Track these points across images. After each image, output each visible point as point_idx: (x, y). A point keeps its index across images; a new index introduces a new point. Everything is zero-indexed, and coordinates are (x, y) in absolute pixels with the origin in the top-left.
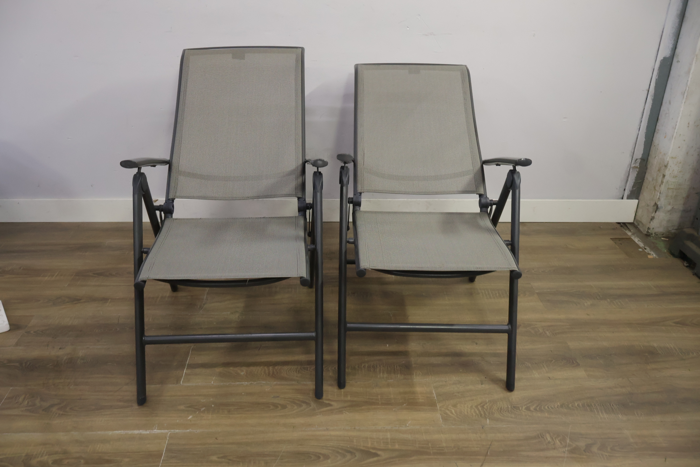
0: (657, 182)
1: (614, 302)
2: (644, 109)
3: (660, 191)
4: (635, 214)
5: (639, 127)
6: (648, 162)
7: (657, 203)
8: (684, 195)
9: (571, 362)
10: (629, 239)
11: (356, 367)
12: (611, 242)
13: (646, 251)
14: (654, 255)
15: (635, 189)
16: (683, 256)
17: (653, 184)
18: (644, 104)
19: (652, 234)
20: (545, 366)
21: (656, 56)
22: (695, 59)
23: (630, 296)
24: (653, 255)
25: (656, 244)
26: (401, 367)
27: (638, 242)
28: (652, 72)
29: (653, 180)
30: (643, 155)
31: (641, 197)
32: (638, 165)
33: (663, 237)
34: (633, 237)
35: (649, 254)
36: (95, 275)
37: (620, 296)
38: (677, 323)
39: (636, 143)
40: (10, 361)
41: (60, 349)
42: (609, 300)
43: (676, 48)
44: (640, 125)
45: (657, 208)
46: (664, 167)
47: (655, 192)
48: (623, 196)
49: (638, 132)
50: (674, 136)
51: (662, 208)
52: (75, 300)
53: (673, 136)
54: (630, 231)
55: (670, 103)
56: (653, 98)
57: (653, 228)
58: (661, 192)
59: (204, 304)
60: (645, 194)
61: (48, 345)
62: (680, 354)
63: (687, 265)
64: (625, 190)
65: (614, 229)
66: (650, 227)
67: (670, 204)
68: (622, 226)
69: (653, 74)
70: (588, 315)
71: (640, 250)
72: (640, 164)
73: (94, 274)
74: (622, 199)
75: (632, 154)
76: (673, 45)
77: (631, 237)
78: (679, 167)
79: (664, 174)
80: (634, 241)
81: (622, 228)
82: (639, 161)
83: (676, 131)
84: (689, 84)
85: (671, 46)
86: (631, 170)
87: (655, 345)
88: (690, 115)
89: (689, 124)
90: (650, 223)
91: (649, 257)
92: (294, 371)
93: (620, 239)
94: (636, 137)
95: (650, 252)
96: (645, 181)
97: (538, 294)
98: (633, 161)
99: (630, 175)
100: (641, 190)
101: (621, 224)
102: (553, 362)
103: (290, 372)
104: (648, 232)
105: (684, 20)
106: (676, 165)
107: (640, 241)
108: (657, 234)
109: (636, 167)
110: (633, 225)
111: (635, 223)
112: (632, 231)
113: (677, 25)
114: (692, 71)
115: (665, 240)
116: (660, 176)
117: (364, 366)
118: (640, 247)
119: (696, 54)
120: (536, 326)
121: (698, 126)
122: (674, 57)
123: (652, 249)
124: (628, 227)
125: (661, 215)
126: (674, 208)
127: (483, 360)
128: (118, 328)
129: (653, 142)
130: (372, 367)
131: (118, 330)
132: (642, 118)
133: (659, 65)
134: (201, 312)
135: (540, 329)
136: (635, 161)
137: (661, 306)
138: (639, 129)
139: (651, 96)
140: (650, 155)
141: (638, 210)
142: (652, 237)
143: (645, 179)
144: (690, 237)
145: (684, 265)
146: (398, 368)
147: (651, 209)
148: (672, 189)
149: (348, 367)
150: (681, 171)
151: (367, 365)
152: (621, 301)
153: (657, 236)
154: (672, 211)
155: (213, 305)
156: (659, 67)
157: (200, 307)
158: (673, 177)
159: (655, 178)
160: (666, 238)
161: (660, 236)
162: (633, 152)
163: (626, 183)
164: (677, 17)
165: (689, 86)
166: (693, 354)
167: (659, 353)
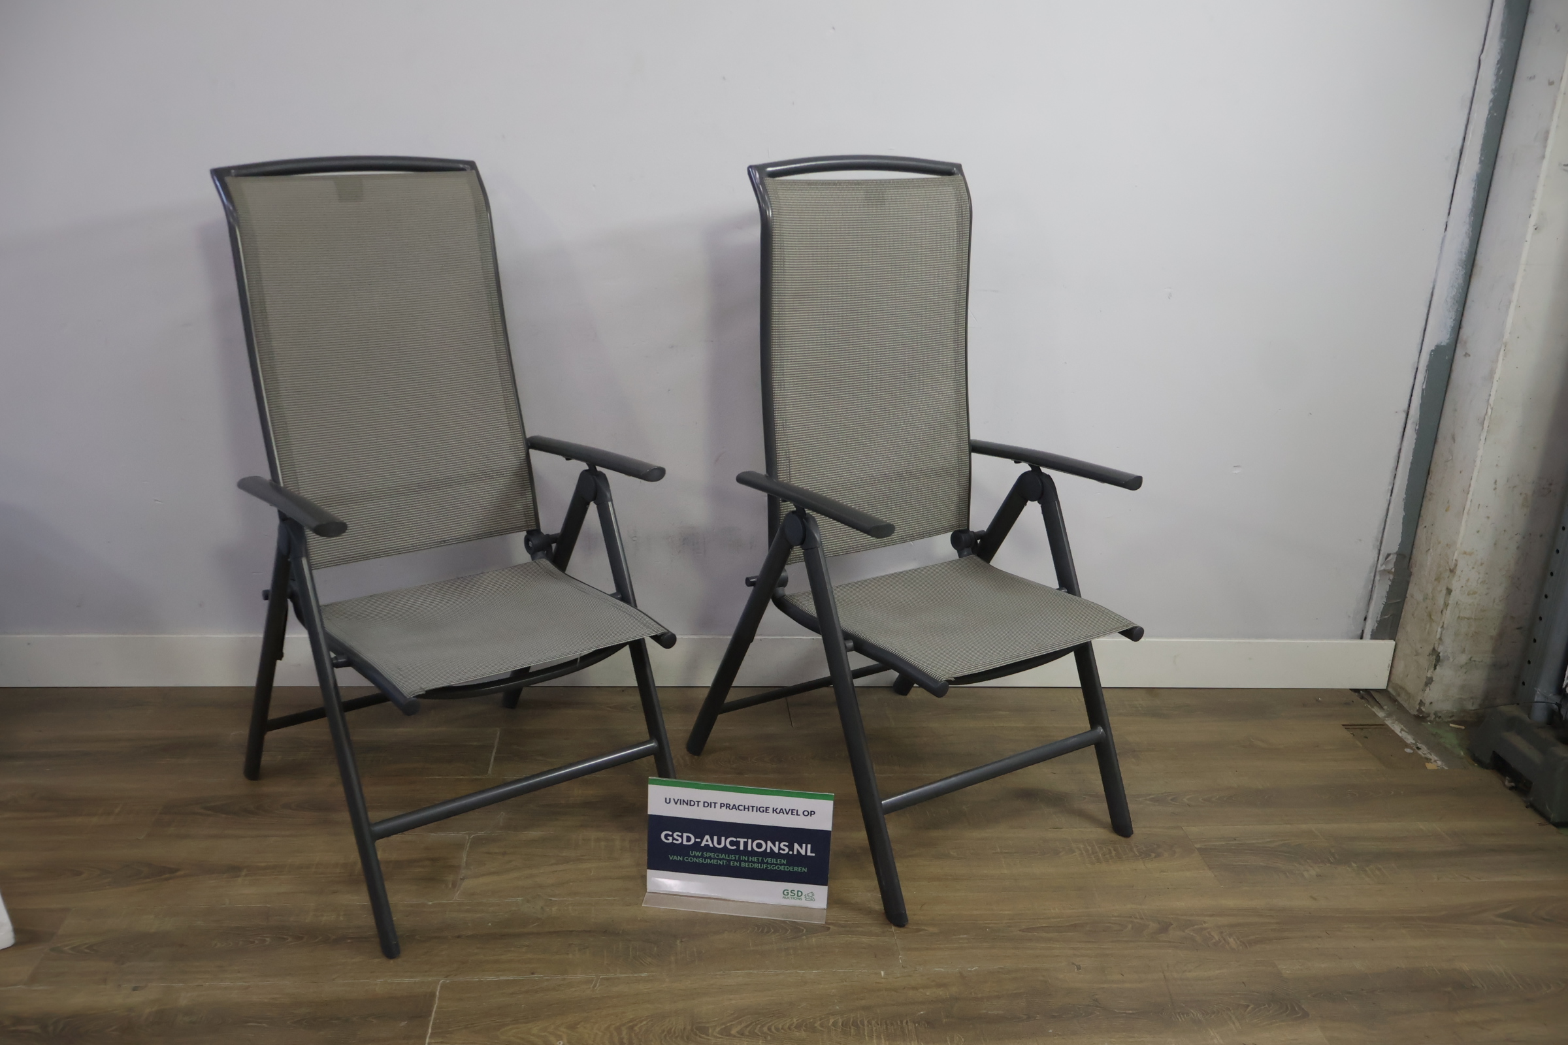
0: (1435, 604)
1: (1367, 869)
2: (1400, 450)
3: (1441, 623)
4: (1388, 672)
5: (1390, 488)
6: (1412, 560)
7: (1436, 649)
8: (1494, 633)
9: (1289, 1008)
10: (1382, 727)
11: (816, 1025)
12: (1346, 734)
13: (1420, 752)
14: (1439, 763)
15: (1387, 617)
16: (1499, 765)
17: (1427, 608)
18: (1398, 441)
19: (1429, 715)
20: (1233, 1018)
21: (1420, 343)
22: (1502, 352)
23: (1398, 856)
24: (1436, 763)
25: (1441, 738)
26: (917, 1025)
27: (1400, 732)
28: (1414, 374)
29: (1425, 599)
30: (1401, 545)
31: (1399, 635)
32: (1392, 566)
33: (1454, 722)
34: (1389, 722)
35: (1428, 760)
36: (209, 812)
37: (1379, 857)
38: (1505, 916)
39: (1386, 521)
40: (18, 1020)
41: (135, 989)
42: (1354, 865)
43: (1460, 327)
44: (1394, 484)
45: (1437, 659)
46: (1448, 572)
47: (1431, 625)
48: (1363, 631)
49: (1388, 498)
50: (1466, 510)
51: (1448, 659)
52: (162, 872)
53: (1464, 508)
54: (1381, 707)
55: (1454, 439)
56: (1417, 428)
57: (1431, 703)
58: (1445, 626)
59: (462, 879)
60: (1410, 628)
61: (105, 981)
62: (1521, 987)
63: (1513, 784)
64: (1365, 619)
65: (1347, 704)
66: (1423, 701)
67: (1463, 651)
68: (1362, 698)
69: (1415, 378)
70: (1315, 899)
71: (1408, 750)
72: (1396, 564)
73: (205, 808)
74: (1361, 638)
75: (1379, 543)
76: (1454, 320)
77: (1387, 722)
78: (1479, 573)
79: (1450, 587)
80: (1393, 731)
81: (1364, 701)
82: (1393, 558)
83: (1470, 496)
84: (1491, 401)
85: (1450, 323)
86: (1378, 578)
87: (1465, 967)
88: (1497, 465)
89: (1496, 482)
90: (1424, 690)
91: (1430, 766)
92: (676, 1037)
93: (1362, 727)
94: (1386, 509)
95: (1429, 756)
96: (1406, 599)
97: (1201, 851)
98: (1381, 557)
99: (1376, 589)
100: (1401, 620)
101: (1361, 692)
102: (1250, 1008)
103: (668, 1038)
104: (1420, 710)
105: (1474, 273)
106: (1473, 568)
107: (1406, 732)
108: (1439, 715)
109: (1389, 572)
110: (1388, 696)
111: (1390, 690)
112: (1385, 707)
113: (1461, 281)
114: (1497, 376)
115: (1458, 729)
116: (1441, 591)
117: (833, 1022)
118: (1407, 743)
119: (1504, 340)
120: (1205, 925)
121: (1515, 487)
122: (1459, 345)
123: (1433, 748)
124: (1376, 700)
125: (1446, 675)
126: (1472, 659)
127: (1097, 1006)
128: (267, 937)
129: (1421, 518)
130: (852, 1025)
131: (267, 943)
132: (1397, 468)
133: (1428, 360)
134: (457, 897)
135: (1213, 934)
136: (1386, 559)
137: (1468, 878)
138: (1390, 492)
139: (1413, 423)
140: (1415, 546)
141: (1396, 662)
142: (1430, 721)
143: (1407, 595)
144: (1512, 724)
145: (1504, 785)
146: (911, 1026)
147: (1424, 661)
148: (1468, 619)
149: (798, 1027)
150: (1485, 581)
151: (840, 1021)
152: (1380, 866)
153: (1440, 720)
154: (1468, 666)
155: (482, 880)
156: (1427, 364)
157: (454, 885)
158: (1468, 595)
159: (1430, 595)
160: (1459, 725)
161: (1446, 720)
162: (1380, 538)
163: (1369, 603)
164: (1460, 266)
165: (1492, 404)
166: (1550, 988)
167: (1476, 987)
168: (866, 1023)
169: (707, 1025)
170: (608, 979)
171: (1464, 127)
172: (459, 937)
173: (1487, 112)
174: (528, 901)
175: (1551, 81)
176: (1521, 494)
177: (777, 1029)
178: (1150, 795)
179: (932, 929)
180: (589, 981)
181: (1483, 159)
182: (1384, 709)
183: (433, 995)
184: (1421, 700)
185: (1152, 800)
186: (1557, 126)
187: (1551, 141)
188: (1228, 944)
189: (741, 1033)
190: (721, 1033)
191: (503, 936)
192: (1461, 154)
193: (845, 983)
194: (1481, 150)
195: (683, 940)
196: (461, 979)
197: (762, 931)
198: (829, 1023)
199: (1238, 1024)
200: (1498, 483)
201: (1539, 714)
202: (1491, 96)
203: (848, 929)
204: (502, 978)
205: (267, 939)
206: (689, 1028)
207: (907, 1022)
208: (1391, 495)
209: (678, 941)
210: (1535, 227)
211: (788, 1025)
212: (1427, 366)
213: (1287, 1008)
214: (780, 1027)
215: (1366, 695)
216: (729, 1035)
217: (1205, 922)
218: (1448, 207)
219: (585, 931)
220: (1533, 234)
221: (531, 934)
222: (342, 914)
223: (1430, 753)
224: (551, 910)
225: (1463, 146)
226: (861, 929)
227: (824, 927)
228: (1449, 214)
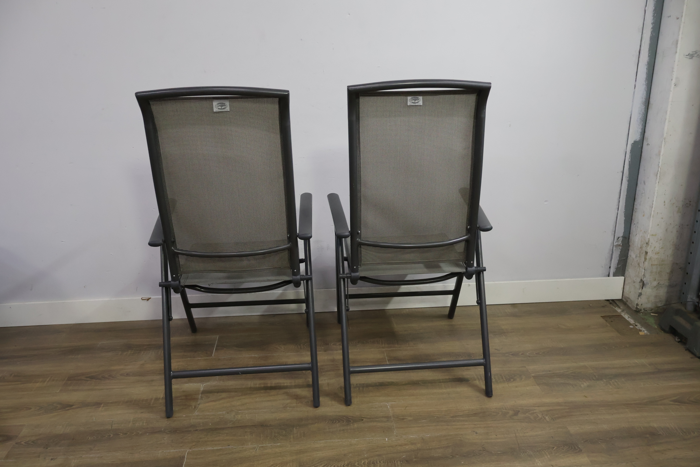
0: (641, 259)
1: (611, 382)
2: (621, 189)
3: (644, 267)
4: (622, 291)
5: (617, 207)
6: (630, 240)
7: (642, 279)
8: (668, 271)
10: (619, 316)
11: (356, 464)
12: (602, 320)
13: (637, 327)
14: (646, 332)
15: (620, 266)
16: (673, 331)
17: (637, 261)
18: (620, 185)
19: (641, 310)
20: (547, 453)
21: (627, 140)
22: (663, 142)
23: (625, 375)
24: (644, 332)
25: (647, 320)
26: (401, 462)
27: (628, 318)
29: (636, 257)
30: (624, 232)
31: (627, 273)
32: (621, 243)
33: (653, 313)
34: (623, 314)
35: (640, 331)
36: (88, 379)
37: (617, 376)
38: (675, 401)
39: (616, 222)
41: (52, 459)
42: (604, 380)
43: (644, 132)
44: (619, 205)
46: (645, 245)
47: (639, 268)
48: (609, 273)
49: (617, 212)
50: (652, 215)
51: (648, 284)
52: (67, 406)
54: (619, 308)
55: (645, 184)
56: (628, 179)
57: (642, 304)
58: (646, 268)
59: (199, 404)
60: (630, 271)
61: (39, 457)
62: (681, 434)
63: (679, 340)
64: (610, 267)
65: (603, 307)
66: (638, 303)
67: (655, 280)
68: (611, 303)
69: (625, 156)
70: (586, 397)
71: (631, 327)
72: (622, 241)
73: (87, 377)
74: (609, 276)
75: (614, 233)
76: (642, 129)
77: (621, 314)
78: (660, 244)
79: (647, 251)
80: (625, 318)
81: (611, 305)
82: (621, 239)
83: (653, 209)
84: (660, 165)
85: (640, 130)
86: (614, 248)
87: (655, 425)
88: (665, 194)
89: (664, 202)
90: (638, 299)
91: (641, 333)
93: (610, 317)
94: (616, 217)
95: (641, 329)
96: (628, 257)
97: (534, 377)
98: (615, 239)
99: (614, 254)
100: (626, 267)
101: (610, 301)
102: (555, 448)
104: (637, 308)
105: (649, 107)
106: (657, 242)
107: (630, 318)
108: (646, 309)
109: (619, 245)
110: (623, 302)
111: (624, 299)
112: (621, 307)
113: (643, 111)
114: (662, 154)
115: (655, 316)
116: (643, 253)
117: (363, 463)
118: (631, 323)
119: (664, 137)
120: (535, 411)
121: (674, 203)
122: (645, 141)
123: (642, 325)
124: (617, 304)
125: (648, 291)
126: (660, 283)
127: (484, 450)
128: (111, 434)
129: (632, 220)
130: (372, 463)
131: (111, 437)
132: (620, 198)
133: (631, 148)
134: (196, 413)
135: (539, 415)
136: (618, 239)
137: (658, 384)
138: (617, 209)
139: (626, 177)
140: (630, 234)
141: (625, 286)
142: (642, 313)
143: (629, 256)
144: (678, 312)
145: (675, 340)
146: (399, 463)
147: (638, 285)
148: (656, 265)
149: (347, 465)
150: (663, 247)
151: (367, 462)
152: (617, 380)
153: (646, 312)
154: (659, 285)
155: (207, 404)
156: (630, 150)
157: (195, 407)
158: (656, 254)
159: (638, 255)
160: (655, 314)
161: (649, 312)
162: (614, 230)
163: (611, 260)
164: (642, 104)
165: (660, 167)
166: (695, 433)
167: (660, 434)
168: (378, 462)
170: (262, 447)
171: (640, 42)
172: (196, 430)
173: (650, 33)
174: (228, 413)
175: (677, 17)
176: (677, 207)
178: (511, 352)
179: (410, 418)
180: (254, 448)
181: (650, 54)
182: (620, 308)
183: (184, 457)
185: (512, 355)
186: (682, 38)
187: (679, 45)
188: (545, 419)
191: (216, 429)
192: (640, 53)
193: (369, 444)
194: (649, 50)
195: (297, 428)
196: (196, 449)
197: (333, 422)
198: (361, 463)
199: (549, 456)
200: (666, 202)
201: (690, 307)
202: (652, 26)
203: (371, 420)
204: (215, 448)
205: (111, 435)
207: (397, 461)
208: (618, 211)
209: (295, 428)
210: (675, 84)
211: (343, 464)
213: (572, 448)
214: (339, 465)
215: (612, 302)
217: (535, 410)
218: (635, 77)
219: (253, 426)
220: (674, 88)
221: (229, 428)
222: (145, 422)
223: (641, 327)
224: (238, 417)
225: (640, 50)
226: (377, 420)
227: (360, 419)
228: (636, 81)
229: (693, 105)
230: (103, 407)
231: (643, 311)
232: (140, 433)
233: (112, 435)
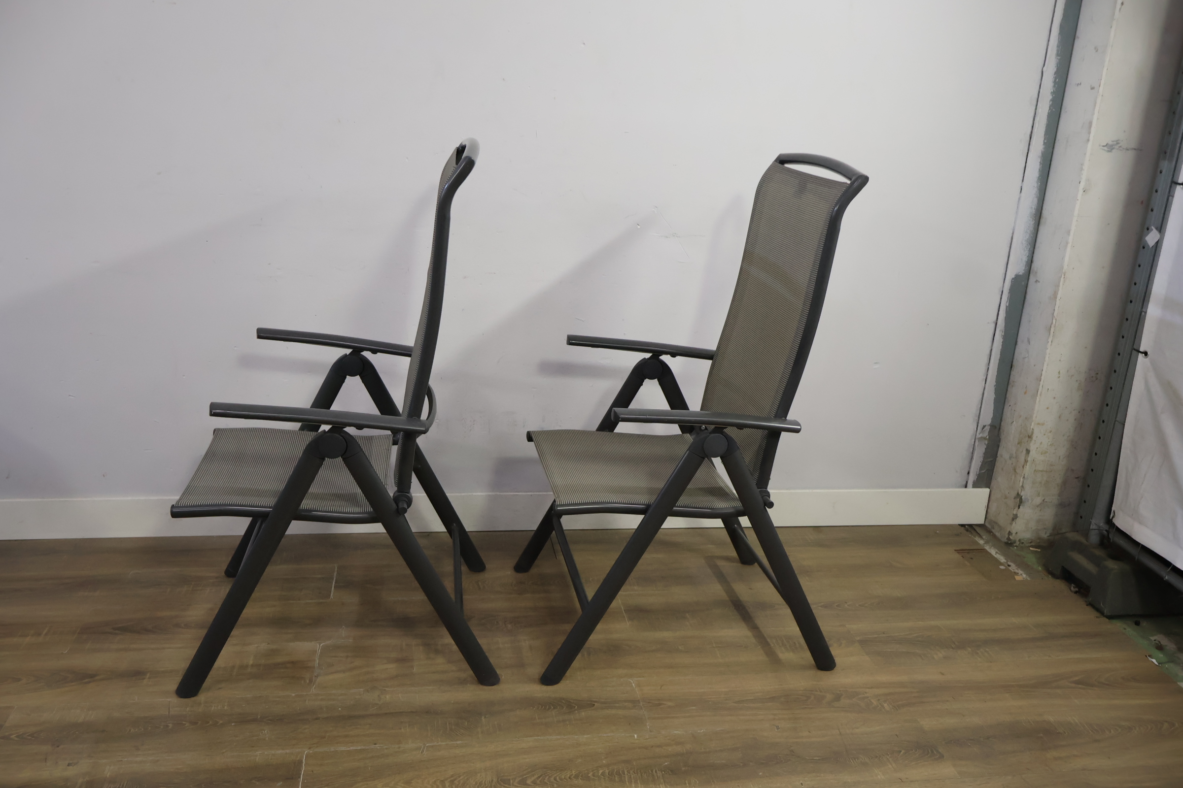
0: (1018, 461)
1: (978, 652)
2: (991, 350)
3: (1023, 475)
4: (986, 511)
5: (985, 378)
6: (1001, 430)
7: (1020, 493)
8: (1059, 481)
10: (983, 550)
11: (589, 775)
12: (957, 556)
13: (1010, 568)
14: (1024, 576)
15: (983, 471)
16: (1067, 576)
17: (1012, 464)
18: (990, 343)
19: (1015, 542)
20: (890, 759)
21: (1005, 272)
22: (1062, 279)
23: (999, 642)
24: (1022, 576)
25: (1024, 557)
26: (663, 773)
27: (995, 554)
28: (1000, 295)
29: (1010, 458)
30: (992, 419)
31: (993, 484)
32: (987, 434)
33: (1032, 546)
34: (987, 548)
35: (1017, 574)
36: (117, 632)
37: (986, 642)
38: (1077, 682)
39: (982, 401)
41: (69, 765)
42: (970, 649)
43: (1032, 262)
44: (987, 375)
45: (1020, 501)
46: (1027, 438)
47: (1015, 476)
48: (967, 482)
51: (1028, 501)
52: (85, 677)
53: (1038, 392)
54: (981, 536)
55: (1029, 342)
56: (1003, 334)
57: (1017, 533)
58: (1026, 476)
59: (317, 677)
60: (1000, 479)
61: (45, 760)
62: (1090, 731)
63: (1077, 589)
64: (968, 473)
65: (957, 535)
66: (1011, 531)
67: (1039, 495)
68: (967, 530)
69: (1001, 298)
70: (943, 674)
71: (1002, 567)
72: (989, 432)
73: (115, 629)
74: (966, 487)
75: (977, 418)
76: (1028, 256)
77: (985, 548)
78: (1049, 438)
79: (1028, 449)
80: (990, 554)
81: (968, 533)
82: (987, 428)
83: (1042, 383)
84: (1055, 314)
85: (1025, 259)
86: (977, 441)
87: (1051, 719)
88: (1060, 360)
89: (1059, 372)
90: (1011, 524)
91: (1017, 578)
93: (969, 551)
94: (982, 393)
95: (1016, 571)
96: (997, 458)
97: (860, 642)
98: (979, 428)
99: (975, 452)
100: (994, 473)
101: (966, 526)
102: (902, 753)
104: (1009, 539)
105: (1041, 222)
106: (1045, 435)
107: (999, 554)
108: (1022, 541)
109: (985, 438)
110: (985, 529)
111: (987, 525)
112: (984, 537)
113: (1032, 229)
114: (1059, 296)
115: (1036, 551)
116: (1022, 451)
117: (602, 772)
118: (1000, 562)
119: (1064, 271)
120: (866, 695)
121: (1072, 376)
122: (1031, 276)
123: (1019, 566)
124: (977, 532)
125: (1027, 512)
126: (1045, 501)
127: (793, 755)
128: (169, 723)
129: (1006, 400)
130: (616, 774)
131: (169, 728)
132: (989, 363)
133: (1010, 286)
134: (313, 690)
135: (872, 701)
136: (983, 429)
137: (1049, 656)
138: (985, 380)
139: (1000, 330)
140: (1003, 420)
141: (990, 503)
142: (1016, 546)
143: (998, 455)
144: (1075, 546)
145: (1071, 590)
146: (659, 774)
147: (1011, 503)
148: (1042, 471)
149: (576, 777)
150: (1053, 444)
151: (607, 771)
152: (987, 650)
153: (1023, 545)
154: (1042, 505)
155: (331, 677)
156: (1009, 288)
157: (311, 681)
158: (1042, 454)
159: (1014, 455)
160: (1036, 548)
161: (1028, 545)
162: (978, 415)
163: (971, 462)
164: (1031, 218)
165: (1056, 316)
166: (1111, 732)
167: (1059, 733)
168: (626, 773)
169: (509, 778)
170: (432, 746)
171: (1032, 119)
173: (1048, 109)
174: (367, 692)
175: (1092, 86)
176: (1077, 381)
177: (561, 779)
178: (823, 602)
179: (670, 704)
180: (418, 749)
181: (1046, 141)
183: (301, 762)
184: (1009, 532)
185: (821, 606)
186: (1098, 119)
187: (1093, 129)
188: (884, 708)
189: (534, 783)
190: (519, 783)
191: (351, 717)
192: (1031, 138)
193: (608, 744)
194: (1045, 135)
195: (487, 716)
196: (321, 749)
197: (545, 709)
198: (599, 773)
199: (894, 765)
200: (1061, 372)
201: (1094, 538)
202: (1051, 97)
203: (608, 705)
204: (352, 748)
205: (169, 725)
206: (495, 780)
207: (656, 772)
208: (985, 383)
209: (483, 717)
210: (1084, 190)
211: (568, 776)
212: (1010, 290)
213: (928, 752)
214: (563, 777)
215: (970, 528)
216: (526, 784)
218: (1022, 176)
219: (412, 712)
220: (1082, 195)
221: (372, 715)
222: (226, 704)
223: (1017, 569)
224: (386, 697)
225: (1032, 132)
226: (617, 705)
227: (590, 704)
228: (1023, 181)
229: (1109, 224)
230: (149, 678)
231: (1018, 543)
232: (221, 722)
233: (171, 725)
